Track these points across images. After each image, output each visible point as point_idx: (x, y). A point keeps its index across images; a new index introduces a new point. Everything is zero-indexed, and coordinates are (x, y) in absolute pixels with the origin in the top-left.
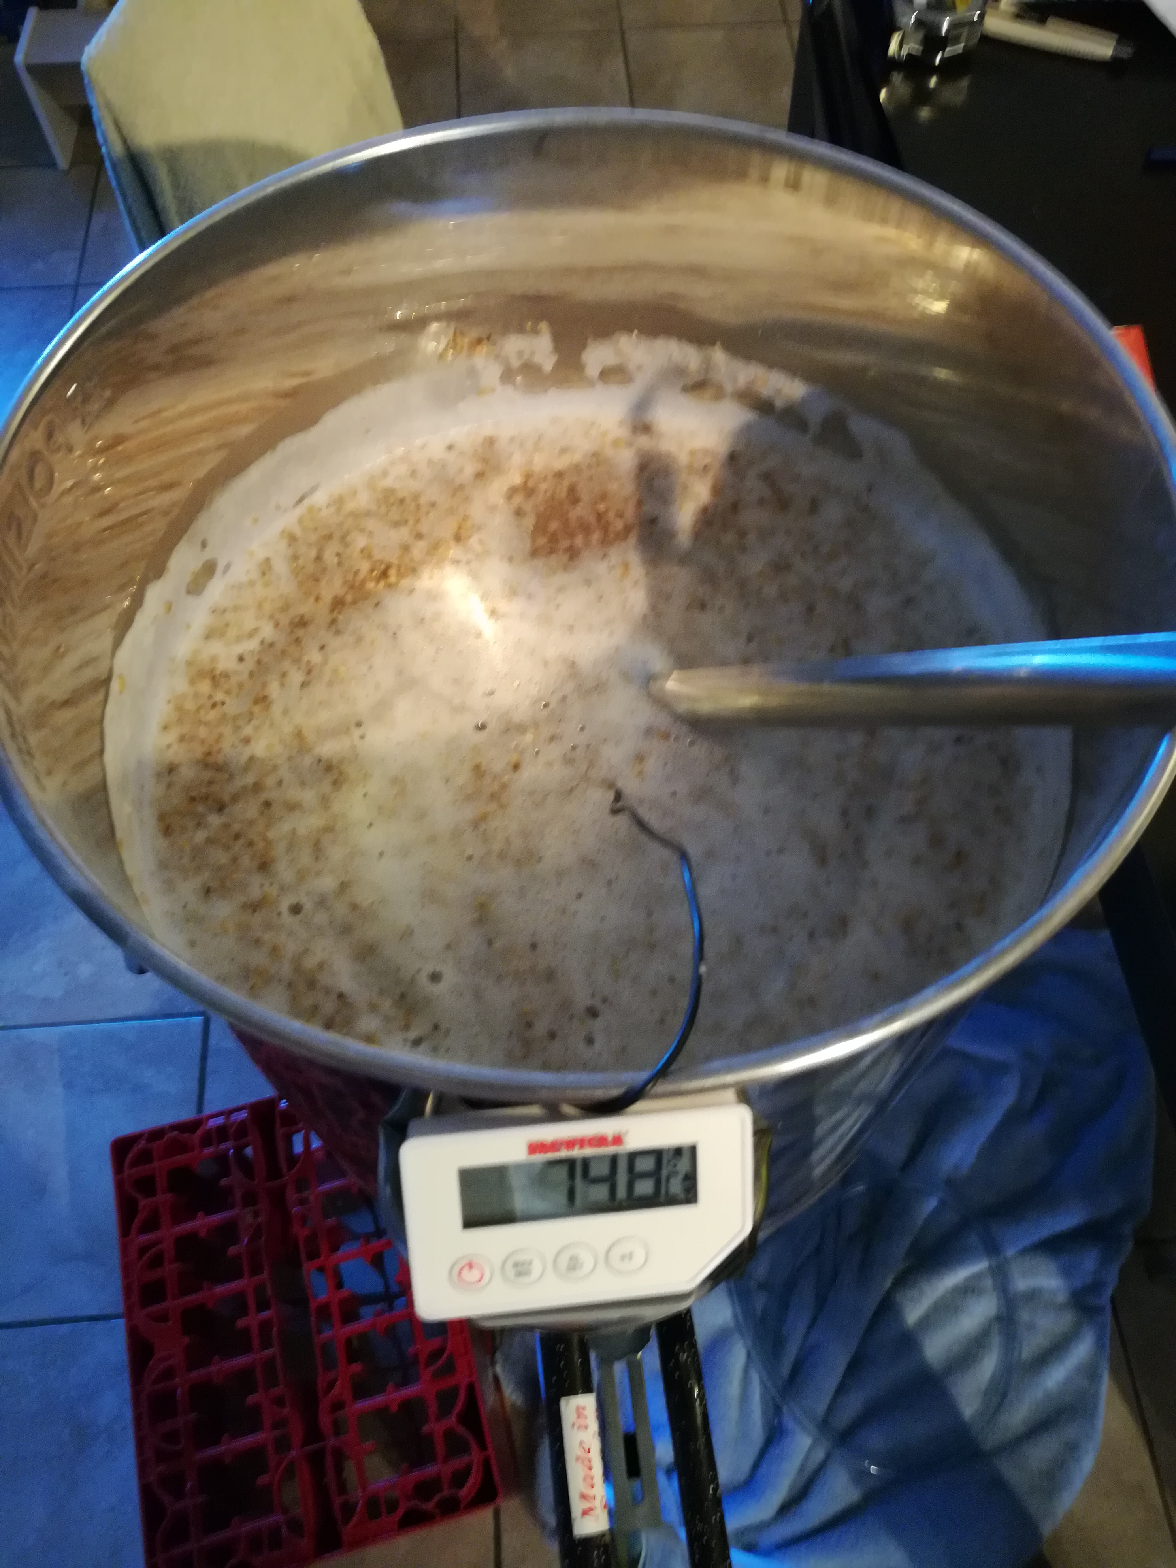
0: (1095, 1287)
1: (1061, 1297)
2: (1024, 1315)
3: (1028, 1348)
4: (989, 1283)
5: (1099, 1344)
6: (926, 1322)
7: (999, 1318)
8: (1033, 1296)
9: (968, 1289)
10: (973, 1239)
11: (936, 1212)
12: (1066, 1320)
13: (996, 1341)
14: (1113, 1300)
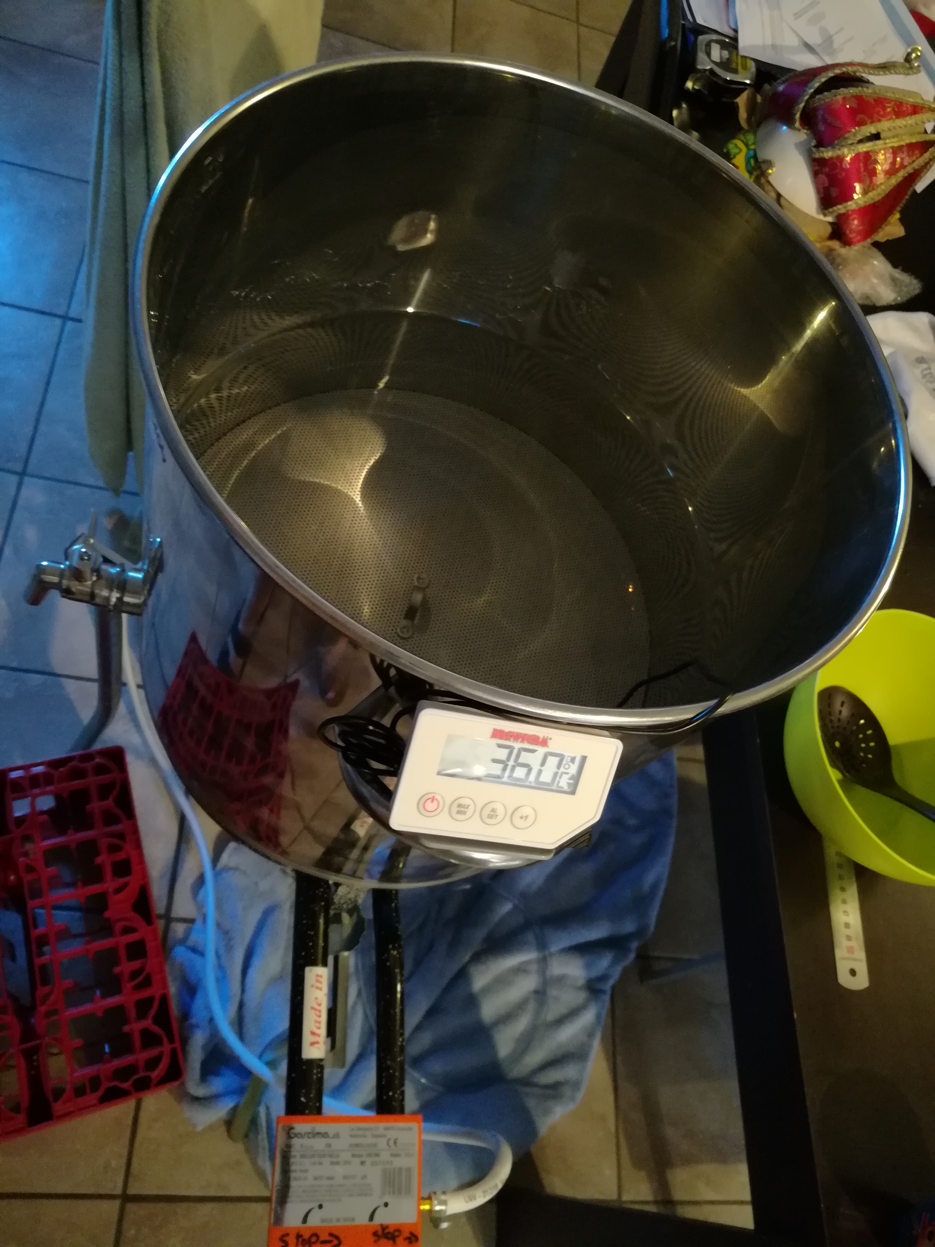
0: (603, 978)
1: (581, 982)
2: (553, 992)
3: (551, 1014)
4: (534, 967)
5: (598, 1017)
6: (487, 989)
7: (536, 992)
8: (560, 980)
9: (519, 970)
10: (530, 936)
11: (510, 914)
12: (581, 996)
13: (531, 1006)
14: (613, 988)
